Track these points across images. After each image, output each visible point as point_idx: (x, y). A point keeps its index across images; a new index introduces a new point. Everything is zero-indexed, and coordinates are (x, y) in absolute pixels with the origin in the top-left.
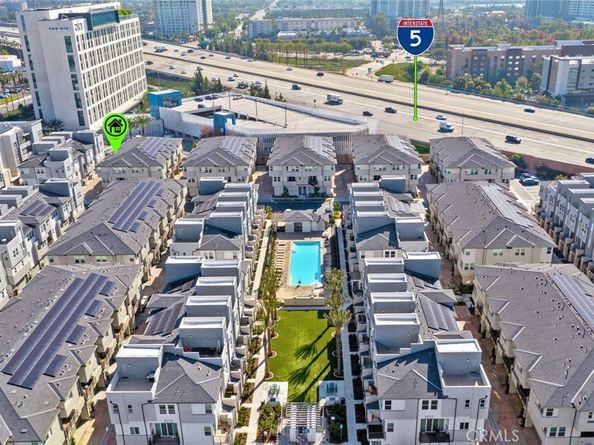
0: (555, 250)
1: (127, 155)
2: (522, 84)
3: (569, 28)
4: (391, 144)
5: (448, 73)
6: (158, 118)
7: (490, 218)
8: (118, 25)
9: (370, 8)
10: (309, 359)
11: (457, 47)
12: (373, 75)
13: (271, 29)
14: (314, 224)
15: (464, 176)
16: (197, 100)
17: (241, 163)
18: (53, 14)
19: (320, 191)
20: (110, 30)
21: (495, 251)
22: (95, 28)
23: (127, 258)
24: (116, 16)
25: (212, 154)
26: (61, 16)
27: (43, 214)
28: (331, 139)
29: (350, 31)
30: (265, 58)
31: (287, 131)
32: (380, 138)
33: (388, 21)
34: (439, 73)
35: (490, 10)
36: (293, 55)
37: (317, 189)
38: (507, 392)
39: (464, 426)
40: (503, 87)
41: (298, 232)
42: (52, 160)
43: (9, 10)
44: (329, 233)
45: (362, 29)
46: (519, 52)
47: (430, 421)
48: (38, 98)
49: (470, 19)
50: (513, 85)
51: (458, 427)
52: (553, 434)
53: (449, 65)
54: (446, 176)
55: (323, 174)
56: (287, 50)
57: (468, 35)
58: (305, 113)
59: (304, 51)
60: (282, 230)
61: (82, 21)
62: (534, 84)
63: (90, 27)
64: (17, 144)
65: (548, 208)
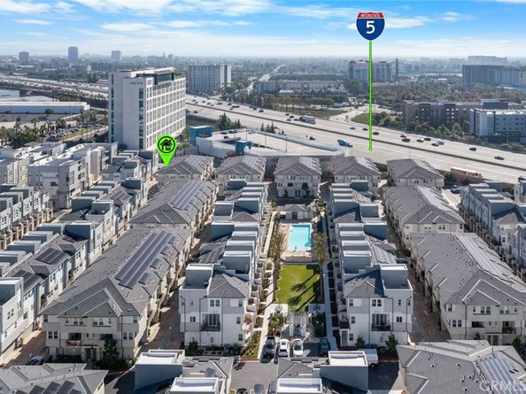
0: (465, 225)
1: (177, 166)
2: (456, 128)
3: (494, 91)
4: (359, 162)
5: (404, 120)
6: (195, 145)
7: (422, 205)
8: (172, 82)
9: (348, 74)
10: (301, 292)
11: (409, 102)
12: (350, 120)
13: (274, 88)
14: (306, 213)
15: (409, 183)
16: (223, 133)
17: (256, 173)
18: (133, 74)
19: (311, 194)
20: (168, 85)
21: (425, 226)
22: (159, 84)
23: (182, 226)
24: (172, 76)
25: (236, 166)
26: (138, 76)
27: (125, 199)
28: (318, 160)
29: (333, 90)
30: (270, 108)
31: (286, 154)
32: (352, 158)
33: (361, 84)
34: (397, 119)
35: (437, 77)
36: (291, 106)
37: (308, 192)
38: (432, 311)
39: (399, 320)
40: (442, 130)
41: (294, 219)
42: (126, 168)
43: (77, 70)
44: (316, 219)
45: (342, 89)
46: (454, 106)
47: (378, 315)
48: (113, 129)
49: (422, 84)
50: (451, 129)
51: (395, 321)
52: (454, 325)
53: (404, 115)
54: (397, 184)
55: (312, 181)
56: (287, 102)
57: (420, 94)
58: (300, 143)
59: (298, 103)
60: (283, 217)
61: (152, 79)
62: (466, 128)
63: (156, 83)
64: (101, 158)
65: (466, 205)
